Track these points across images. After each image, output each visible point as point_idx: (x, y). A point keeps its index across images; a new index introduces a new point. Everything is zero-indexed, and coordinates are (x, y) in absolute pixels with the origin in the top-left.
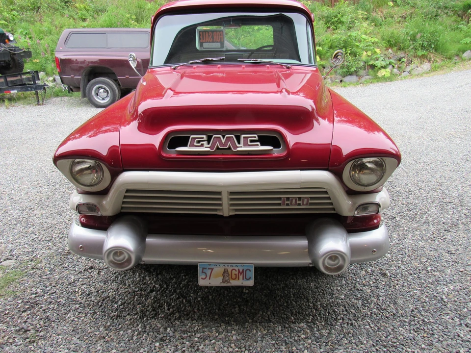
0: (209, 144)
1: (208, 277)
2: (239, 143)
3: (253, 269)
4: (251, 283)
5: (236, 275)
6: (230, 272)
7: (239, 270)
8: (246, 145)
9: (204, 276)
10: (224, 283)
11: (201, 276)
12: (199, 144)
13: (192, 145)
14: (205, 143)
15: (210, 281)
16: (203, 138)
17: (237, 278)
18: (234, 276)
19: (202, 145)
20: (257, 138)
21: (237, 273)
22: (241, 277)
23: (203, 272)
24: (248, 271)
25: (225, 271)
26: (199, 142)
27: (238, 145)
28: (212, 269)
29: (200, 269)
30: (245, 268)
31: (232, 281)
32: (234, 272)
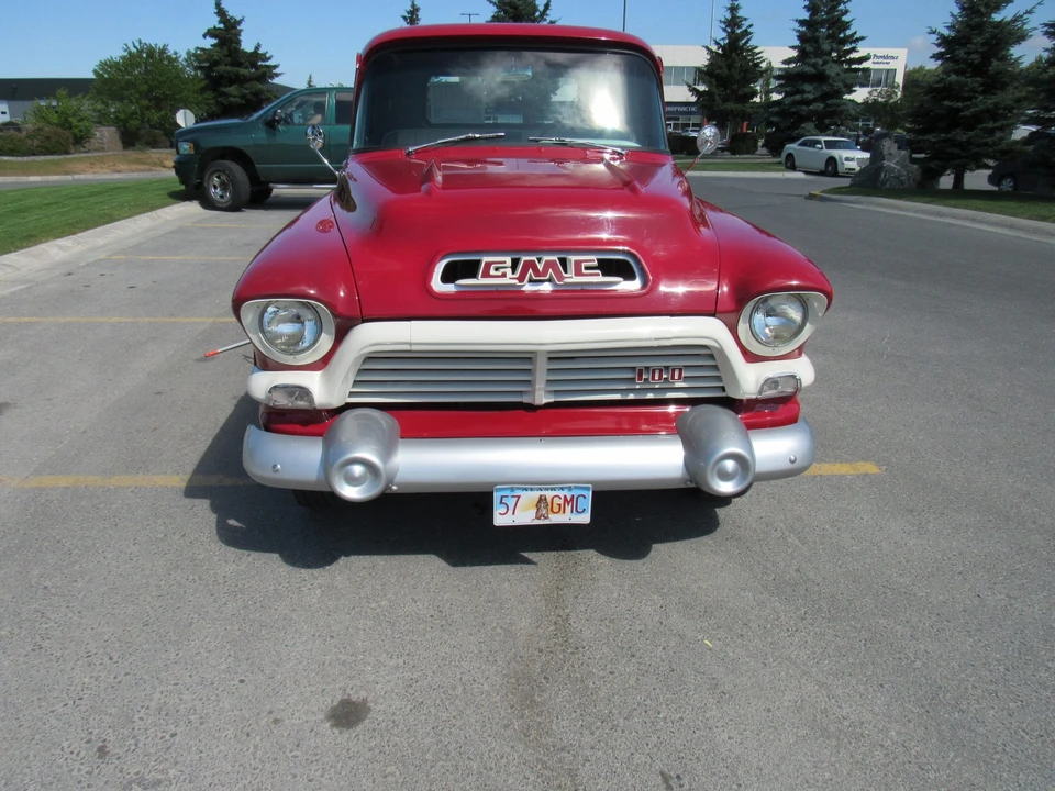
0: (513, 273)
1: (511, 511)
2: (566, 272)
3: (589, 495)
4: (585, 518)
5: (560, 505)
6: (549, 500)
7: (565, 496)
8: (578, 273)
9: (503, 510)
10: (539, 518)
11: (498, 510)
12: (499, 273)
13: (486, 274)
14: (509, 271)
15: (514, 518)
16: (505, 262)
17: (561, 509)
18: (556, 509)
19: (504, 275)
20: (596, 263)
21: (561, 502)
22: (568, 508)
23: (501, 503)
24: (580, 499)
25: (542, 499)
26: (497, 269)
27: (565, 275)
28: (519, 497)
29: (497, 496)
30: (576, 493)
31: (552, 516)
32: (557, 501)
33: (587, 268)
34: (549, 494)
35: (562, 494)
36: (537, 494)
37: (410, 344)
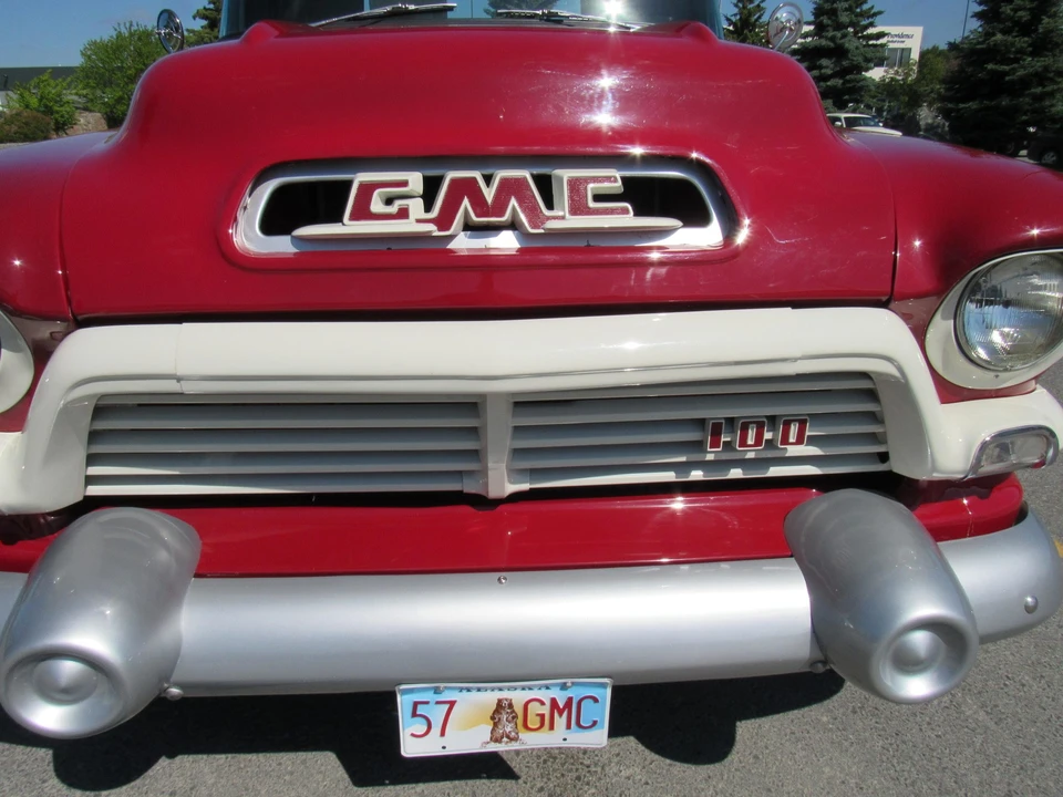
0: (428, 208)
1: (436, 729)
2: (550, 206)
3: (609, 692)
4: (596, 738)
5: (542, 716)
6: (519, 709)
7: (553, 701)
8: (578, 208)
9: (421, 728)
10: (497, 740)
11: (408, 728)
12: (393, 209)
13: (362, 212)
14: (416, 207)
15: (443, 741)
16: (404, 184)
17: (547, 723)
18: (533, 722)
19: (403, 214)
20: (618, 186)
21: (546, 710)
22: (560, 721)
23: (414, 714)
24: (587, 704)
25: (502, 707)
26: (389, 201)
27: (547, 213)
28: (452, 704)
29: (404, 703)
30: (576, 693)
31: (525, 736)
32: (535, 708)
33: (598, 198)
34: (518, 697)
35: (545, 695)
36: (489, 698)
37: (179, 379)
